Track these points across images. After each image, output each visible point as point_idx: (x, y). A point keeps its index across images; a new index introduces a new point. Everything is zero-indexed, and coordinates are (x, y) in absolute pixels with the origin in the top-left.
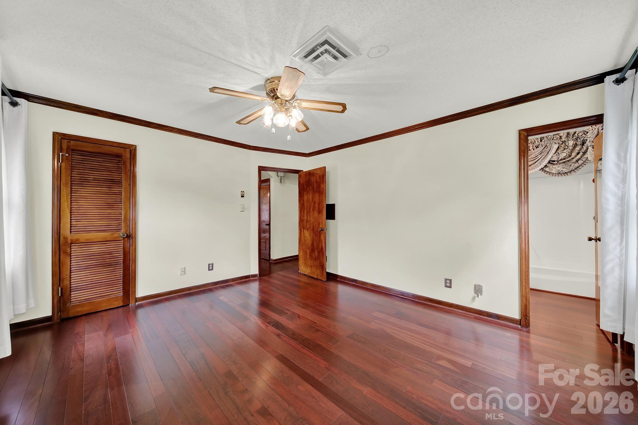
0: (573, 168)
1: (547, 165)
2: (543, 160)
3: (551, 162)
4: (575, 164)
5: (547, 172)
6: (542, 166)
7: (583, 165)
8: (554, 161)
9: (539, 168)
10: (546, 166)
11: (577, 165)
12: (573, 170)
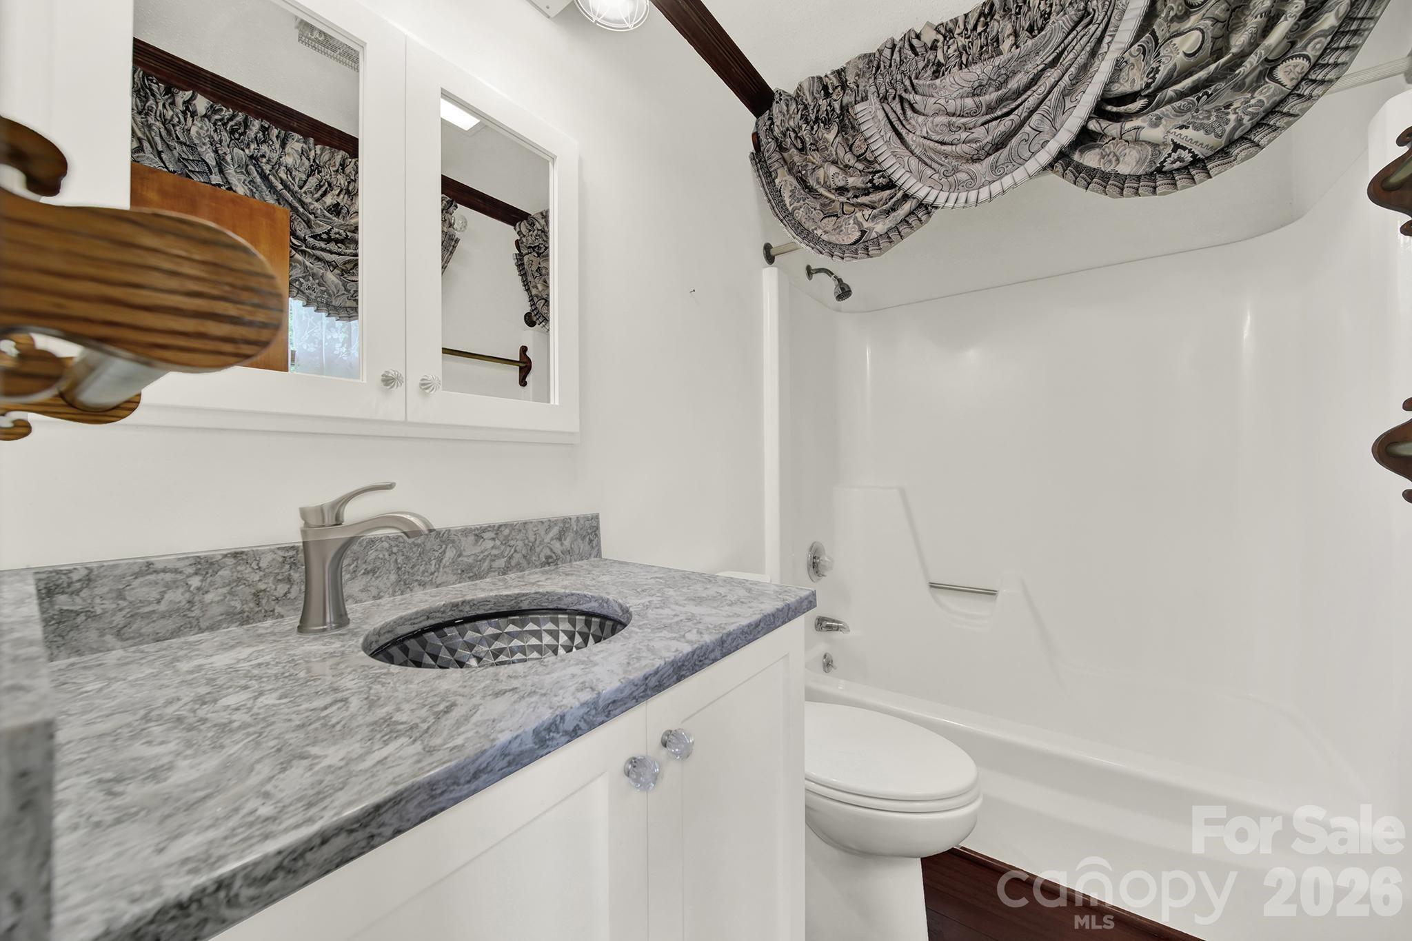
0: (1246, 119)
1: (1093, 125)
2: (1067, 99)
3: (1109, 108)
4: (1254, 91)
5: (1092, 173)
6: (1065, 137)
7: (1306, 90)
8: (1132, 97)
9: (1044, 157)
10: (1085, 138)
11: (1266, 94)
12: (1243, 138)
